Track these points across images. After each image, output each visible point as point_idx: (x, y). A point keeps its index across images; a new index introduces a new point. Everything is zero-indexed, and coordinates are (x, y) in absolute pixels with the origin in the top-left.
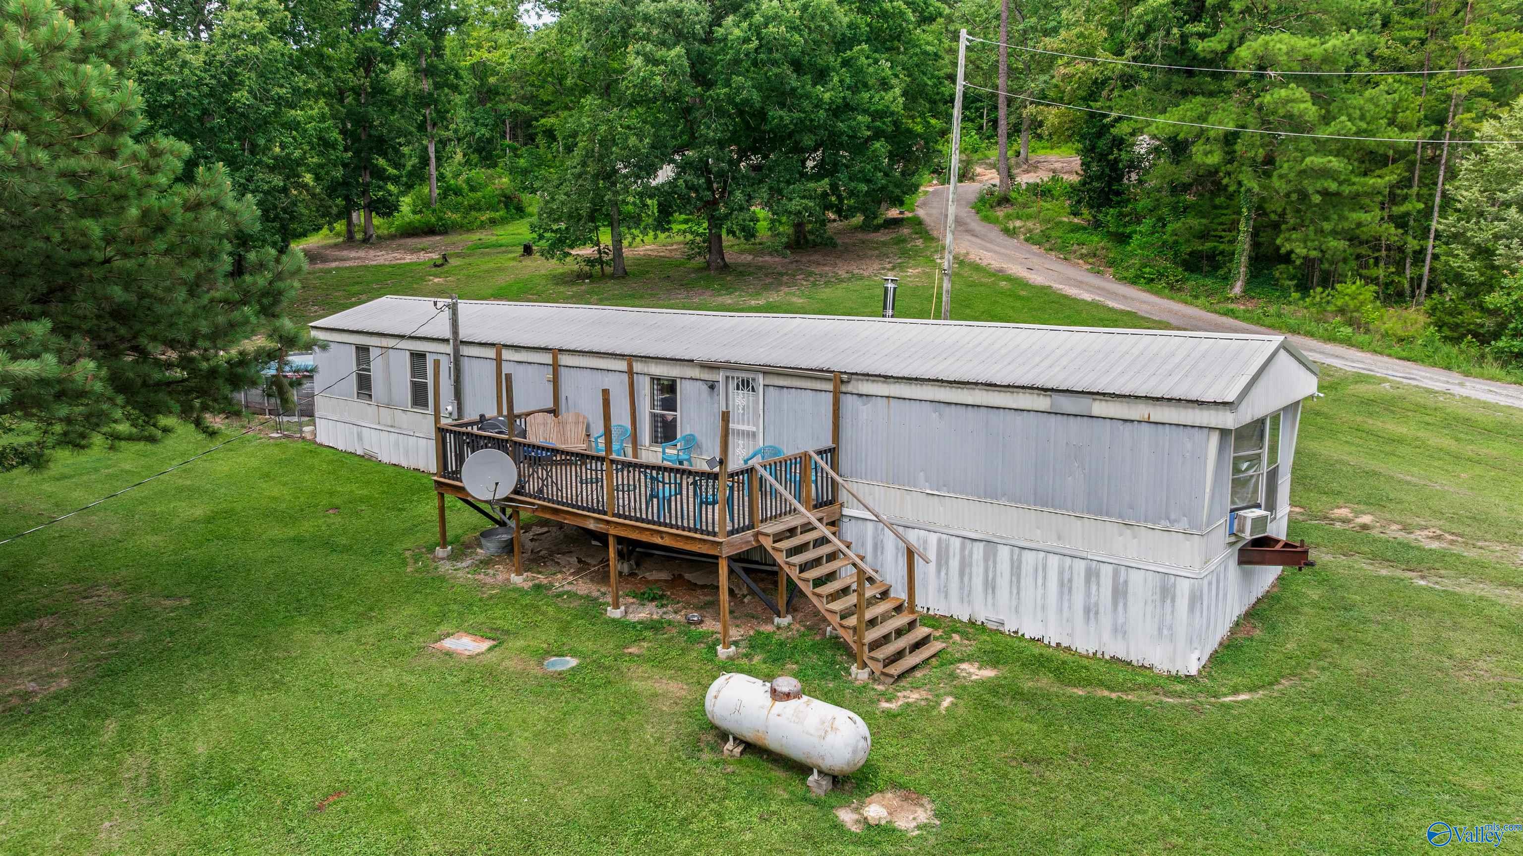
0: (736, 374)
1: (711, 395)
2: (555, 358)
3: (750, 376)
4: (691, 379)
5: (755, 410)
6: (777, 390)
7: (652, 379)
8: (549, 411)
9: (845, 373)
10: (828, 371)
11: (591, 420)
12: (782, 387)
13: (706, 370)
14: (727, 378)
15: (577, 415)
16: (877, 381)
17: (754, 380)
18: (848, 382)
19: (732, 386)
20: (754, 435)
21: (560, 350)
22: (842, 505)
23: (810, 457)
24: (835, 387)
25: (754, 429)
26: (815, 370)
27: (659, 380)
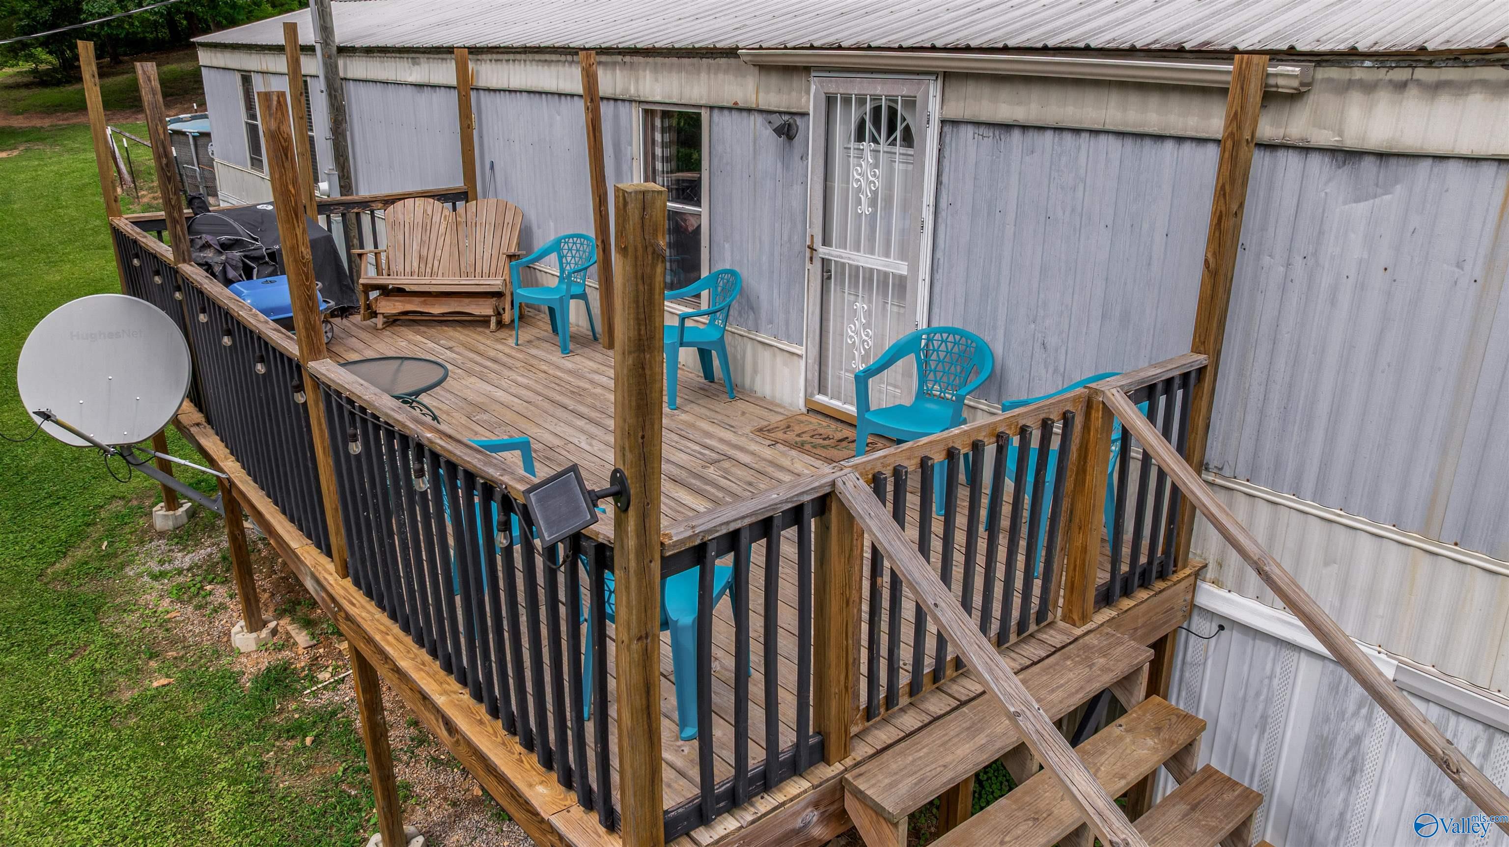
0: (858, 86)
1: (785, 159)
2: (462, 71)
3: (900, 89)
4: (735, 108)
5: (910, 205)
6: (989, 138)
7: (649, 114)
8: (443, 196)
9: (1291, 54)
10: (1203, 53)
11: (533, 216)
12: (1007, 127)
13: (774, 80)
14: (830, 100)
15: (503, 208)
16: (1461, 89)
17: (910, 103)
18: (1295, 97)
19: (843, 130)
20: (902, 285)
21: (476, 51)
22: (1198, 574)
23: (1108, 413)
24: (1235, 120)
25: (902, 268)
26: (1148, 53)
27: (665, 114)
